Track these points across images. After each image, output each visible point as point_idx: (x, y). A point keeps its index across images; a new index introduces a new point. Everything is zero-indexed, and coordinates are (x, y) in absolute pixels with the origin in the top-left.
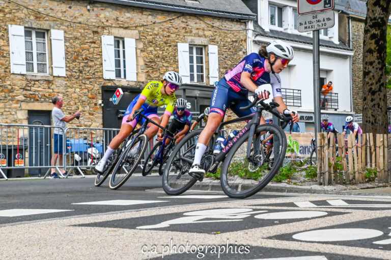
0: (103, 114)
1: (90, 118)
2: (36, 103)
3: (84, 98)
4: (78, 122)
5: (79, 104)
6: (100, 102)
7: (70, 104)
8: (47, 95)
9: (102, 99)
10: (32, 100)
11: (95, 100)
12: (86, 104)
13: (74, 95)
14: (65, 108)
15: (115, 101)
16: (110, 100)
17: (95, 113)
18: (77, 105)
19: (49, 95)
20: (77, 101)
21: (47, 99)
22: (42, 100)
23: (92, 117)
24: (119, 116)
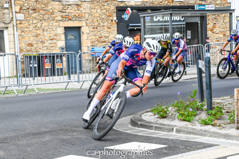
0: (117, 27)
1: (108, 31)
2: (70, 22)
3: (103, 17)
4: (100, 34)
5: (100, 21)
6: (115, 18)
7: (94, 21)
8: (77, 15)
9: (117, 16)
10: (67, 19)
11: (112, 17)
12: (105, 20)
13: (97, 15)
14: (90, 24)
15: (126, 18)
16: (122, 17)
17: (111, 27)
18: (98, 22)
19: (79, 15)
20: (98, 19)
21: (77, 19)
22: (74, 19)
23: (109, 30)
24: (129, 29)
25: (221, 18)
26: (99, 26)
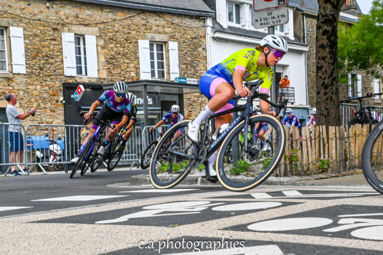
0: (65, 110)
1: (51, 115)
3: (45, 95)
4: (39, 119)
5: (40, 101)
6: (62, 98)
7: (31, 101)
9: (64, 96)
11: (56, 97)
12: (48, 100)
13: (35, 93)
14: (26, 105)
15: (76, 98)
16: (72, 97)
17: (56, 110)
18: (38, 102)
20: (38, 98)
22: (2, 97)
23: (53, 113)
24: (81, 113)
25: (197, 105)
26: (39, 108)
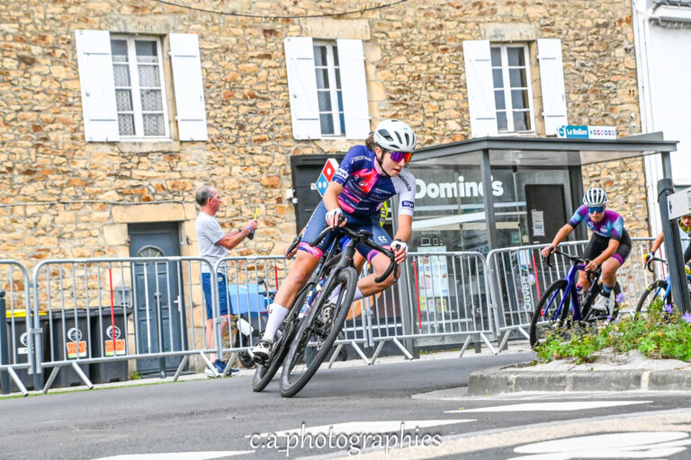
0: (298, 221)
1: (267, 233)
2: (146, 207)
3: (252, 188)
5: (242, 201)
6: (289, 193)
8: (168, 185)
9: (294, 187)
10: (136, 200)
11: (278, 190)
12: (258, 200)
13: (231, 183)
16: (312, 188)
17: (278, 220)
18: (236, 206)
19: (173, 186)
20: (236, 195)
21: (170, 196)
22: (159, 197)
23: (272, 229)
25: (616, 191)
26: (239, 217)
